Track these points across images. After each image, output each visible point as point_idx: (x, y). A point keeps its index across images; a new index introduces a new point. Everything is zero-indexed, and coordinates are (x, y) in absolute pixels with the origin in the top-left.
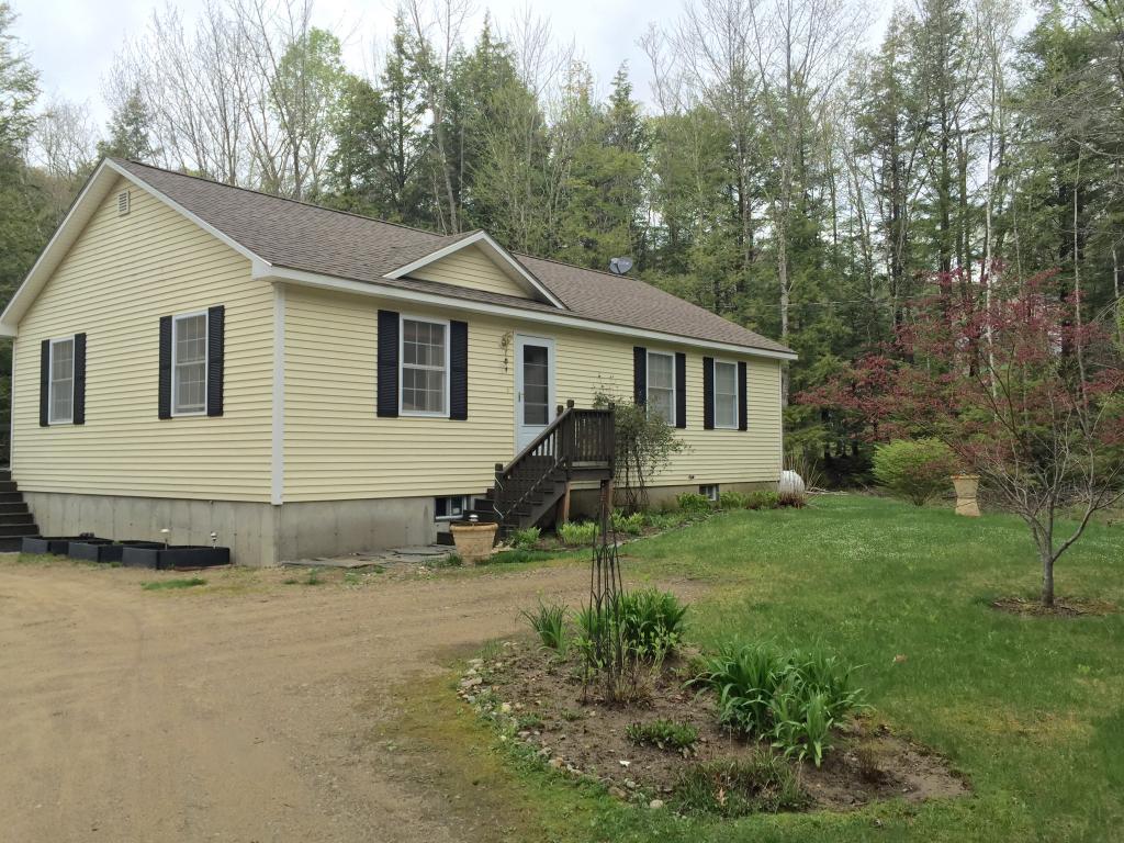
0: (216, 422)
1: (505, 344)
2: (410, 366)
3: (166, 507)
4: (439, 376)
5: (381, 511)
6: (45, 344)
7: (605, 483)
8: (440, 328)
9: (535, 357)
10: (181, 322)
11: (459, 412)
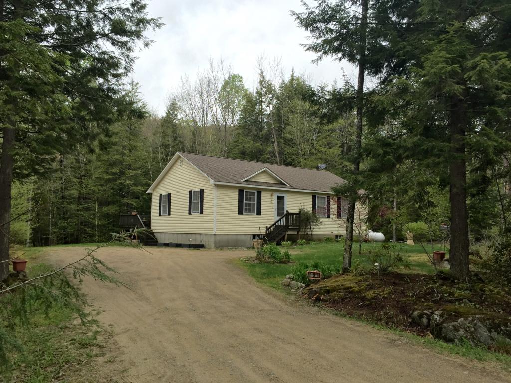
0: (201, 215)
1: (272, 196)
2: (246, 202)
4: (254, 204)
5: (239, 237)
6: (161, 195)
7: (298, 233)
8: (254, 192)
9: (281, 199)
10: (194, 192)
11: (259, 213)
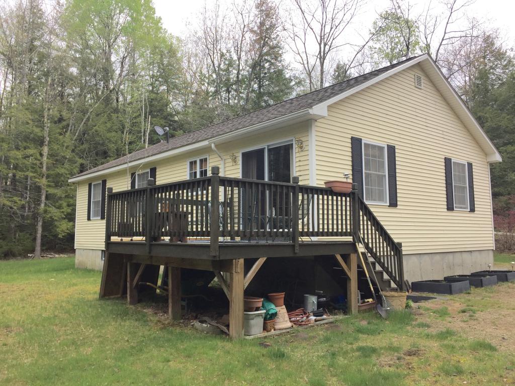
0: (473, 215)
3: (450, 257)
